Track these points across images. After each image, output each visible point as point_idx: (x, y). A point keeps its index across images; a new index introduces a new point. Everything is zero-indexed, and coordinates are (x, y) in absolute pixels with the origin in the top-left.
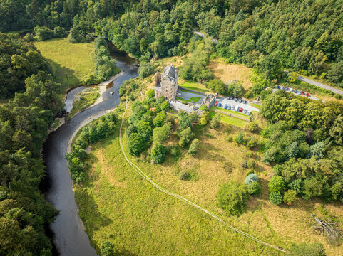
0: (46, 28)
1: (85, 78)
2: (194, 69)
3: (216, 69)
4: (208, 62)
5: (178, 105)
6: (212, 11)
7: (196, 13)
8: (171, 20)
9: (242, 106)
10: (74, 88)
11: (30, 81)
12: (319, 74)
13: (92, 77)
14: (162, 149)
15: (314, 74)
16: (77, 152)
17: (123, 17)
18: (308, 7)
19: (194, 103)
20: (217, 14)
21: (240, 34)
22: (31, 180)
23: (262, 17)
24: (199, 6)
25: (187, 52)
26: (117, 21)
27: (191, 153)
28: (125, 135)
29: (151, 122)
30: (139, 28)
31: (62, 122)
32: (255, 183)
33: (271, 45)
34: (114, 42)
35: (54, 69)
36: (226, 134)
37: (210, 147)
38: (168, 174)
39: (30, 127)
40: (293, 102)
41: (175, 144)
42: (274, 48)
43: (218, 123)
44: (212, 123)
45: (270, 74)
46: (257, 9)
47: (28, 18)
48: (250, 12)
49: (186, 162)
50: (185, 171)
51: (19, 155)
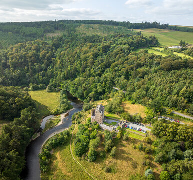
0: (36, 85)
1: (54, 111)
2: (113, 107)
3: (125, 107)
4: (121, 103)
5: (104, 127)
6: (122, 77)
7: (114, 78)
8: (101, 82)
9: (141, 128)
10: (47, 116)
11: (24, 112)
12: (183, 110)
13: (58, 110)
14: (95, 152)
15: (180, 110)
16: (45, 153)
17: (76, 80)
18: (173, 75)
19: (114, 126)
20: (125, 79)
21: (138, 89)
22: (16, 170)
23: (149, 80)
24: (116, 75)
25: (109, 98)
26: (73, 82)
27: (112, 155)
28: (73, 144)
29: (89, 136)
30: (84, 85)
31: (38, 135)
32: (151, 175)
33: (155, 94)
34: (70, 92)
35: (37, 106)
36: (132, 144)
37: (123, 152)
38: (98, 168)
39: (20, 138)
40: (170, 125)
41: (103, 150)
42: (157, 96)
43: (127, 137)
44: (124, 137)
45: (155, 110)
46: (146, 76)
47: (27, 79)
48: (143, 77)
49: (109, 161)
50: (108, 167)
51: (11, 154)
